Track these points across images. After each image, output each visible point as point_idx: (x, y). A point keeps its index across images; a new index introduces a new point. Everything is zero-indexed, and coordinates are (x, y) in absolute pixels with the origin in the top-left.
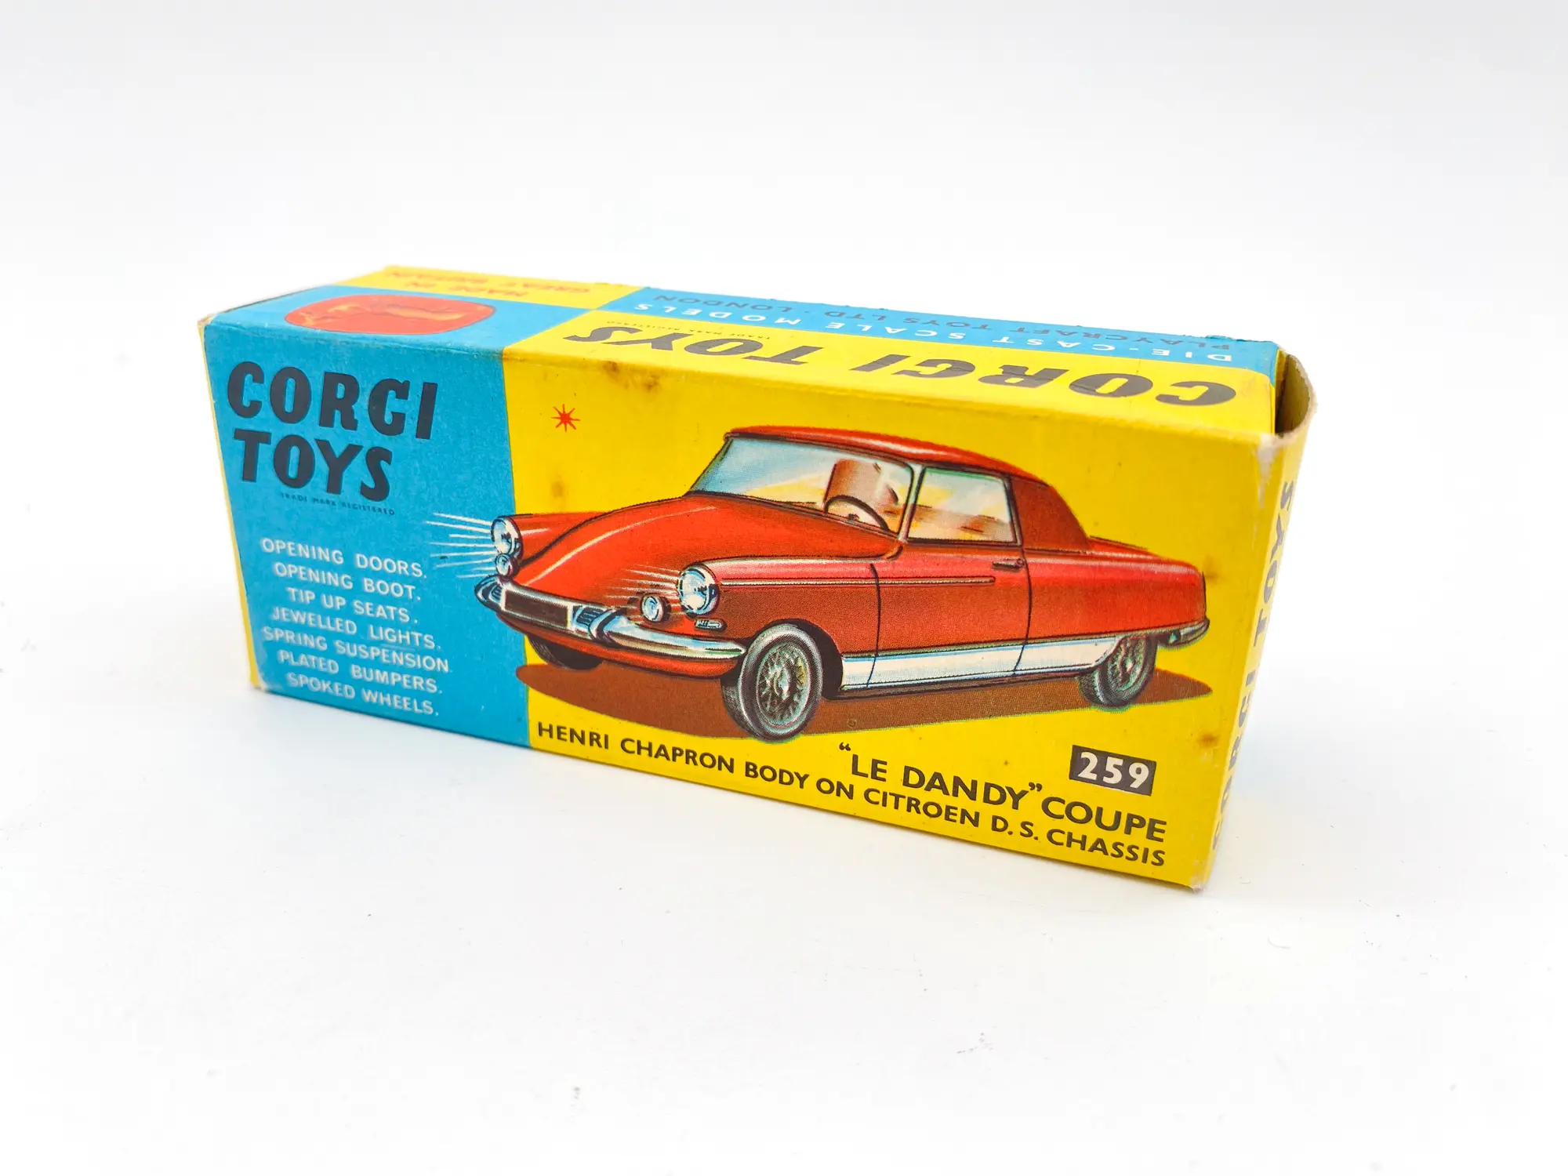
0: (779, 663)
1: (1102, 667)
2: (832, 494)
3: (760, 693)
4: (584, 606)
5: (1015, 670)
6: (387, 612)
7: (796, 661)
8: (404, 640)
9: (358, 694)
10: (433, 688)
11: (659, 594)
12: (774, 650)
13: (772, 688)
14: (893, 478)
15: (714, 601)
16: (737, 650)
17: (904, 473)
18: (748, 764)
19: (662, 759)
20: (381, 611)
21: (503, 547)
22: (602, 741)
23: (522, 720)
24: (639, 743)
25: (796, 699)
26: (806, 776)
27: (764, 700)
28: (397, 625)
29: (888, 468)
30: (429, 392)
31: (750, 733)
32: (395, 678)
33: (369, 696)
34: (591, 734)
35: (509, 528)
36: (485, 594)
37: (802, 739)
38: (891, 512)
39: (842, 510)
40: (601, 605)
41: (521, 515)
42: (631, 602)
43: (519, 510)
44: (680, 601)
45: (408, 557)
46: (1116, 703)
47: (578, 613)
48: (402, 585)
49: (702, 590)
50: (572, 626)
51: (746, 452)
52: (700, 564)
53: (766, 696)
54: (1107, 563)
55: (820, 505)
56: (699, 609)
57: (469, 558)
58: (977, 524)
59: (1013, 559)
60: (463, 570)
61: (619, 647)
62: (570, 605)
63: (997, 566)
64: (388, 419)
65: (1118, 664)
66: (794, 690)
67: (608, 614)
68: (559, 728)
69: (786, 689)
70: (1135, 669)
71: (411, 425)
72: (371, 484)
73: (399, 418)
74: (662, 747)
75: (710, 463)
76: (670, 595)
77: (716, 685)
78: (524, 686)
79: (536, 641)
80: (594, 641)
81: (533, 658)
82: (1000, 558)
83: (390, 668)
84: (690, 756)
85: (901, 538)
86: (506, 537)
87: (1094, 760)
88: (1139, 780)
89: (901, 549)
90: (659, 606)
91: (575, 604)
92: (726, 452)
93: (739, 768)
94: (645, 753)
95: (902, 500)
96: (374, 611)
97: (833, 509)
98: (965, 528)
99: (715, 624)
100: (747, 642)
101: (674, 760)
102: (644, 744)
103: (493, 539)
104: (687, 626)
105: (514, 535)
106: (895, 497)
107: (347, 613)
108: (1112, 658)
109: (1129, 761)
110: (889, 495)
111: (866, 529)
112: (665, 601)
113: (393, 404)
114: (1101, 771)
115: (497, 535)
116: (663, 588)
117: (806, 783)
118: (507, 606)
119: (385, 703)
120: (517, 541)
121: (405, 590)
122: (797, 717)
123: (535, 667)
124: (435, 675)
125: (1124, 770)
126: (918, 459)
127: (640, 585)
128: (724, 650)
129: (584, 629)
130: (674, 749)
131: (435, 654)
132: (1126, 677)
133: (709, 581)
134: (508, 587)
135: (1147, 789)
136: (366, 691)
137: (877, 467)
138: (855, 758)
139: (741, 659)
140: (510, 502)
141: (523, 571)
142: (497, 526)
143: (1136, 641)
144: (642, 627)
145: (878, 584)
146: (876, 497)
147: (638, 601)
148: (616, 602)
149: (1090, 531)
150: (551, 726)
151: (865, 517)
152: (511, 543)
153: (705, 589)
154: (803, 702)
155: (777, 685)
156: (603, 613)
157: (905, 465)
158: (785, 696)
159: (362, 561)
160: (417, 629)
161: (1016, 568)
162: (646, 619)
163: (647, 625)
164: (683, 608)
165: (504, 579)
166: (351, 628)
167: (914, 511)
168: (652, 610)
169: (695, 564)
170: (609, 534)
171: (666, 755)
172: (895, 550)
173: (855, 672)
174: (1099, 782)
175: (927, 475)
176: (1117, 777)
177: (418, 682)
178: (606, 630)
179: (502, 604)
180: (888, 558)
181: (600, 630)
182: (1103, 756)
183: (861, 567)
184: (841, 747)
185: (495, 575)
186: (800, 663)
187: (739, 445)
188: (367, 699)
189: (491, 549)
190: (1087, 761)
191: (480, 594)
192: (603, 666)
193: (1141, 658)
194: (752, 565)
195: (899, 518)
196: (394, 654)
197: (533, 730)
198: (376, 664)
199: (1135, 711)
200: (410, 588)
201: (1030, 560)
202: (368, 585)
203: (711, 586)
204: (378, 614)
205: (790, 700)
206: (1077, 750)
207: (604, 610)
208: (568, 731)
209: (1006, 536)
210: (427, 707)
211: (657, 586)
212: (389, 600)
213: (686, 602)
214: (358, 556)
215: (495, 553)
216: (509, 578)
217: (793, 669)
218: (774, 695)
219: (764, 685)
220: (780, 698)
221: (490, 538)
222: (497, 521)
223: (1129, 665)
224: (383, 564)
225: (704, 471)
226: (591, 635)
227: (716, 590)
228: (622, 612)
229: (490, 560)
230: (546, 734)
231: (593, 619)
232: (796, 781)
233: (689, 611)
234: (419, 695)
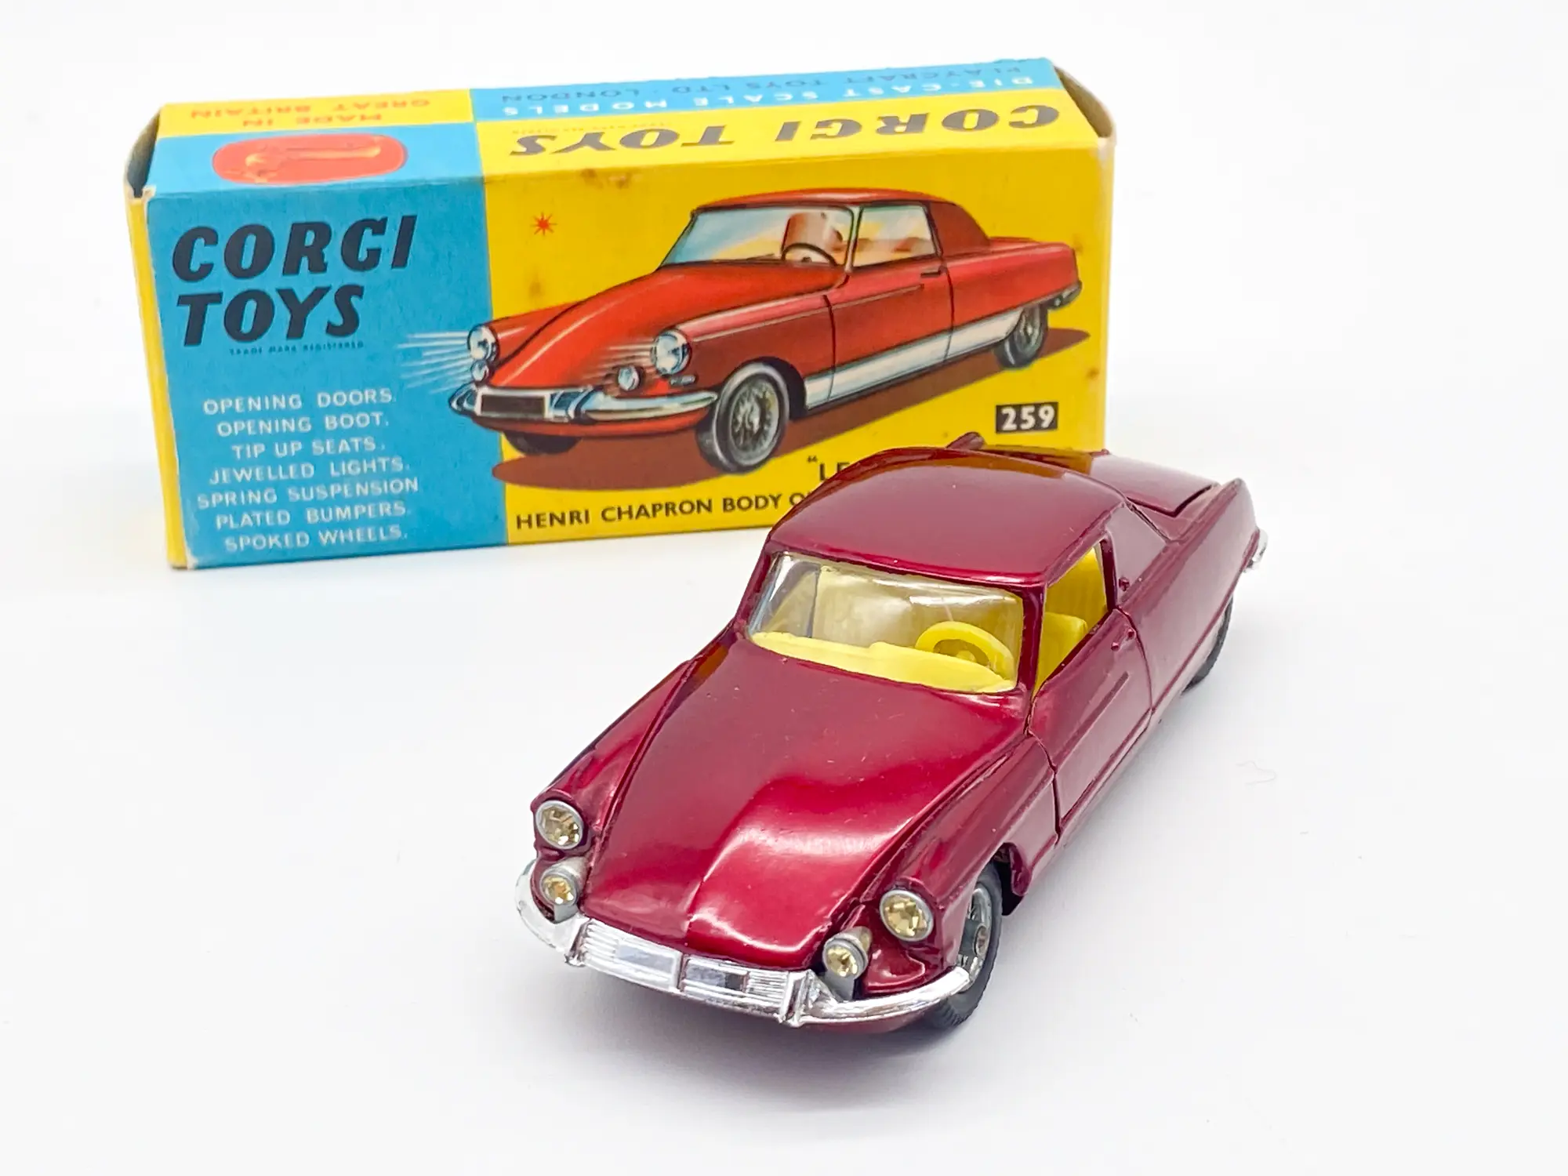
0: (749, 400)
1: (1011, 336)
2: (788, 244)
3: (733, 430)
4: (561, 392)
5: (946, 355)
6: (351, 445)
7: (764, 393)
8: (370, 469)
9: (314, 539)
10: (400, 509)
11: (632, 364)
12: (744, 389)
13: (744, 424)
14: (838, 221)
15: (687, 357)
16: (710, 398)
17: (844, 216)
18: (725, 500)
19: (643, 518)
20: (344, 446)
21: (479, 353)
22: (583, 517)
23: (498, 519)
24: (619, 509)
25: (766, 428)
26: (779, 496)
27: (736, 436)
28: (361, 455)
29: (833, 214)
30: (408, 225)
31: (725, 470)
32: (358, 510)
33: (326, 538)
34: (571, 514)
35: (486, 334)
36: (459, 403)
37: (774, 463)
38: (837, 249)
39: (796, 255)
40: (576, 386)
41: (497, 321)
42: (608, 376)
43: (497, 314)
44: (654, 366)
45: (375, 385)
46: (1023, 362)
47: (555, 401)
48: (369, 414)
49: (675, 351)
50: (550, 413)
51: (710, 223)
52: (672, 327)
53: (739, 432)
54: (1005, 252)
55: (778, 255)
56: (673, 369)
57: (442, 372)
58: (906, 245)
59: (934, 267)
60: (436, 384)
61: (594, 422)
62: (546, 394)
63: (924, 275)
64: (363, 255)
65: (1021, 331)
66: (764, 420)
67: (586, 393)
68: (538, 517)
69: (756, 420)
70: (1034, 332)
71: (386, 258)
72: (338, 321)
73: (374, 254)
74: (642, 507)
75: (679, 239)
76: (645, 362)
77: (692, 434)
78: (498, 483)
79: (512, 437)
80: (572, 422)
81: (509, 452)
82: (926, 268)
83: (352, 502)
84: (669, 508)
85: (847, 268)
86: (483, 344)
87: (1012, 413)
88: (1047, 420)
89: (847, 278)
90: (635, 375)
91: (552, 392)
92: (692, 226)
93: (718, 505)
94: (625, 517)
95: (845, 238)
96: (336, 446)
97: (789, 256)
98: (898, 250)
99: (688, 379)
100: (717, 388)
101: (654, 515)
102: (624, 509)
103: (469, 348)
104: (663, 387)
105: (491, 340)
106: (839, 236)
107: (306, 456)
108: (1016, 327)
109: (1038, 406)
110: (835, 236)
111: (818, 267)
112: (641, 371)
113: (369, 240)
114: (1019, 420)
115: (474, 343)
116: (640, 357)
117: (780, 502)
118: (483, 408)
119: (346, 540)
120: (493, 345)
121: (372, 419)
122: (767, 445)
123: (513, 463)
124: (402, 497)
125: (1035, 414)
126: (855, 203)
127: (615, 360)
128: (697, 401)
129: (561, 413)
130: (654, 506)
131: (402, 476)
132: (1029, 340)
133: (681, 340)
134: (485, 390)
135: (1053, 425)
136: (324, 534)
137: (823, 215)
138: (822, 467)
139: (712, 406)
140: (488, 310)
141: (499, 373)
142: (474, 334)
143: (1032, 311)
144: (619, 398)
145: (831, 311)
146: (824, 239)
147: (613, 375)
148: (590, 381)
149: (990, 233)
150: (530, 517)
151: (816, 258)
152: (487, 349)
153: (678, 349)
154: (772, 430)
155: (749, 420)
156: (578, 394)
157: (846, 209)
158: (756, 428)
159: (323, 399)
160: (383, 454)
161: (939, 273)
162: (622, 390)
163: (625, 395)
164: (658, 372)
165: (479, 384)
166: (308, 470)
167: (856, 244)
168: (628, 380)
169: (667, 328)
170: (583, 320)
171: (646, 514)
172: (843, 279)
173: (816, 391)
174: (1019, 429)
175: (864, 215)
176: (1031, 421)
177: (385, 509)
178: (583, 409)
179: (477, 409)
180: (839, 287)
181: (577, 411)
182: (1018, 408)
183: (815, 300)
184: (810, 460)
185: (470, 383)
186: (768, 395)
187: (703, 218)
188: (325, 541)
189: (468, 358)
190: (1007, 415)
191: (454, 405)
192: (581, 445)
193: (1037, 322)
194: (718, 319)
195: (843, 254)
196: (358, 486)
197: (511, 523)
198: (340, 500)
199: (1038, 365)
200: (377, 415)
201: (949, 265)
202: (330, 423)
203: (683, 346)
204: (341, 449)
205: (761, 431)
206: (999, 408)
207: (581, 390)
208: (548, 517)
209: (929, 249)
210: (395, 531)
211: (633, 357)
212: (355, 431)
213: (660, 365)
214: (319, 396)
215: (471, 361)
216: (486, 381)
217: (762, 403)
218: (746, 430)
219: (736, 423)
220: (751, 431)
221: (466, 347)
222: (475, 329)
223: (1030, 330)
224: (348, 398)
225: (674, 247)
226: (569, 417)
227: (688, 348)
228: (599, 388)
229: (465, 369)
230: (524, 526)
231: (570, 403)
232: (771, 502)
233: (664, 373)
234: (385, 522)
